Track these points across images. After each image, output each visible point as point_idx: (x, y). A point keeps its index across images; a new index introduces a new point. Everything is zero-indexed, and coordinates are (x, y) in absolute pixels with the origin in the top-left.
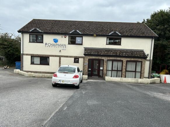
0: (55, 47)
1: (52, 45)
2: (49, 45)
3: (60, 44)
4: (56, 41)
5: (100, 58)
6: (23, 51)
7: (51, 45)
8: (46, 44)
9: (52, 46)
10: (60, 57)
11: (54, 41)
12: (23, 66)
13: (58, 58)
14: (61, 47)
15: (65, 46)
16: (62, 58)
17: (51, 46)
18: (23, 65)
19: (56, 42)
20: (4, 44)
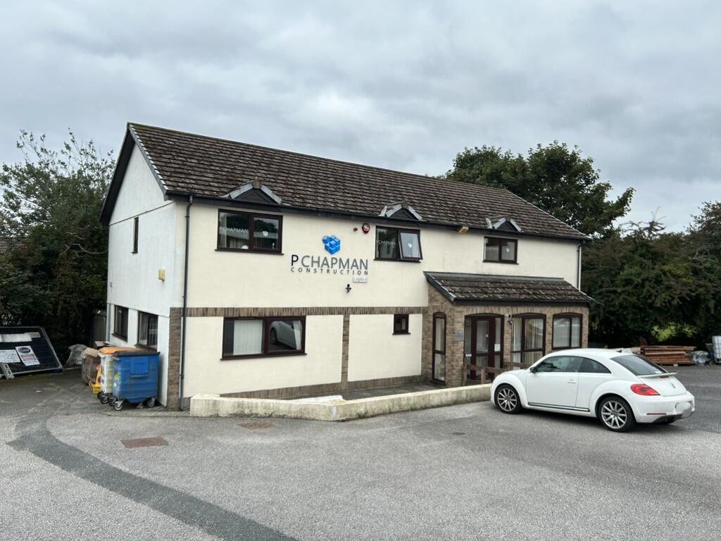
0: (328, 271)
1: (318, 262)
2: (308, 262)
3: (348, 261)
4: (332, 245)
5: (495, 310)
6: (185, 297)
7: (315, 265)
8: (294, 259)
9: (319, 270)
10: (346, 312)
11: (326, 248)
12: (182, 377)
13: (340, 319)
14: (351, 271)
15: (366, 268)
16: (352, 318)
17: (312, 270)
19: (331, 252)
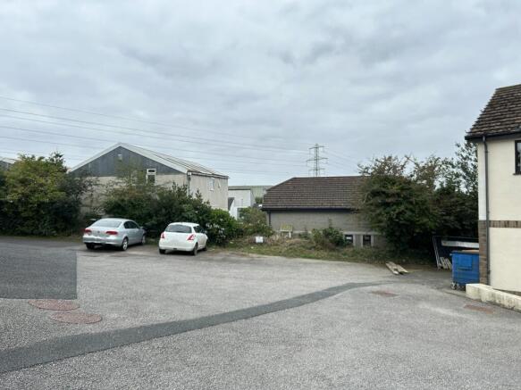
6: (488, 212)
12: (489, 272)
18: (488, 266)
20: (384, 193)
